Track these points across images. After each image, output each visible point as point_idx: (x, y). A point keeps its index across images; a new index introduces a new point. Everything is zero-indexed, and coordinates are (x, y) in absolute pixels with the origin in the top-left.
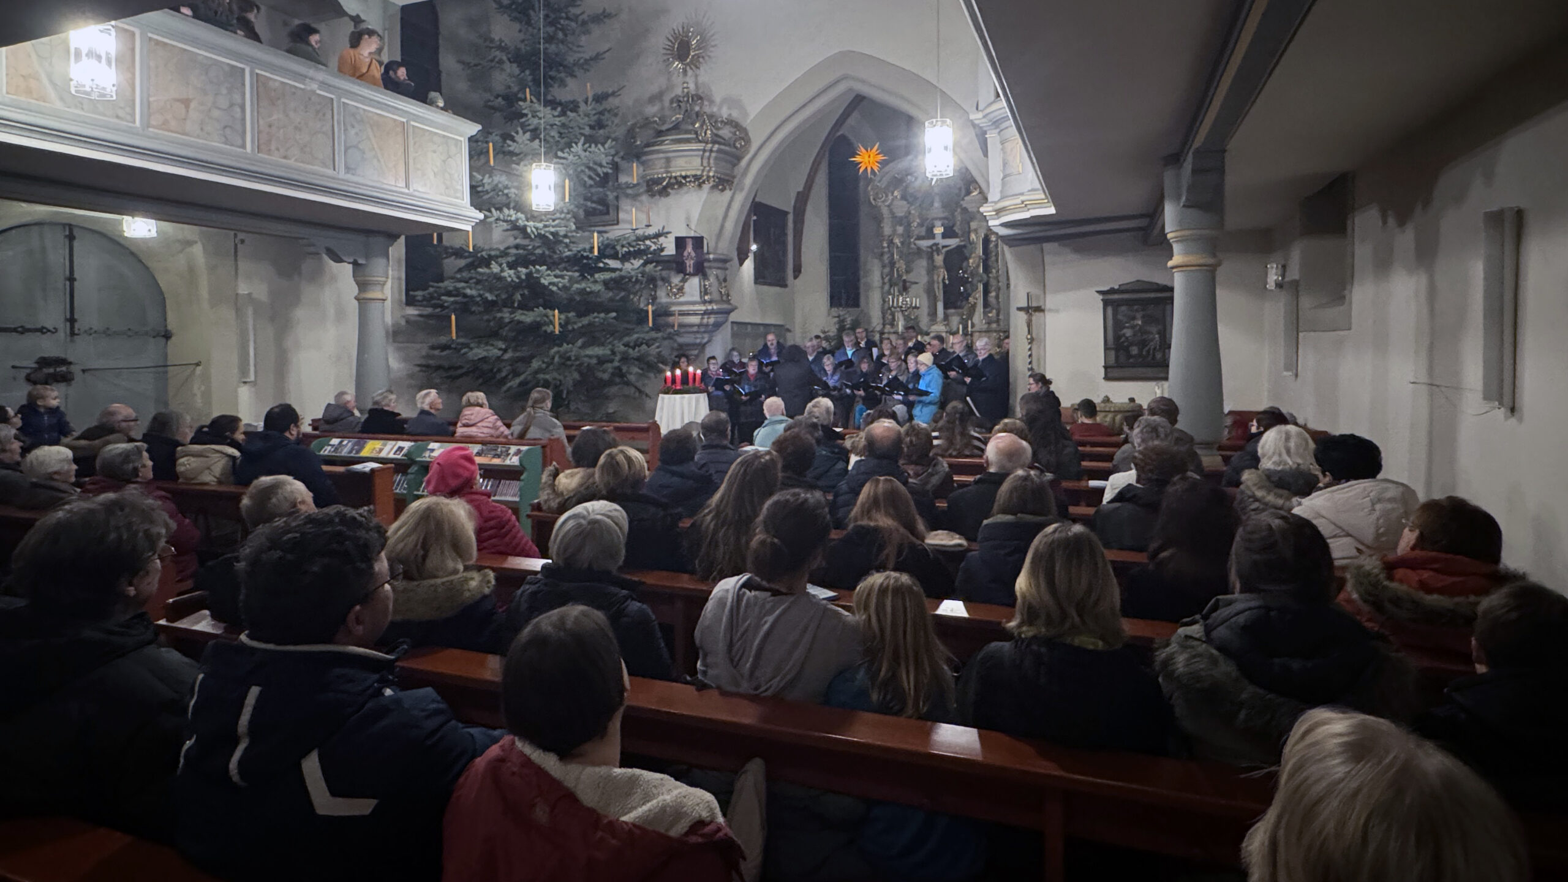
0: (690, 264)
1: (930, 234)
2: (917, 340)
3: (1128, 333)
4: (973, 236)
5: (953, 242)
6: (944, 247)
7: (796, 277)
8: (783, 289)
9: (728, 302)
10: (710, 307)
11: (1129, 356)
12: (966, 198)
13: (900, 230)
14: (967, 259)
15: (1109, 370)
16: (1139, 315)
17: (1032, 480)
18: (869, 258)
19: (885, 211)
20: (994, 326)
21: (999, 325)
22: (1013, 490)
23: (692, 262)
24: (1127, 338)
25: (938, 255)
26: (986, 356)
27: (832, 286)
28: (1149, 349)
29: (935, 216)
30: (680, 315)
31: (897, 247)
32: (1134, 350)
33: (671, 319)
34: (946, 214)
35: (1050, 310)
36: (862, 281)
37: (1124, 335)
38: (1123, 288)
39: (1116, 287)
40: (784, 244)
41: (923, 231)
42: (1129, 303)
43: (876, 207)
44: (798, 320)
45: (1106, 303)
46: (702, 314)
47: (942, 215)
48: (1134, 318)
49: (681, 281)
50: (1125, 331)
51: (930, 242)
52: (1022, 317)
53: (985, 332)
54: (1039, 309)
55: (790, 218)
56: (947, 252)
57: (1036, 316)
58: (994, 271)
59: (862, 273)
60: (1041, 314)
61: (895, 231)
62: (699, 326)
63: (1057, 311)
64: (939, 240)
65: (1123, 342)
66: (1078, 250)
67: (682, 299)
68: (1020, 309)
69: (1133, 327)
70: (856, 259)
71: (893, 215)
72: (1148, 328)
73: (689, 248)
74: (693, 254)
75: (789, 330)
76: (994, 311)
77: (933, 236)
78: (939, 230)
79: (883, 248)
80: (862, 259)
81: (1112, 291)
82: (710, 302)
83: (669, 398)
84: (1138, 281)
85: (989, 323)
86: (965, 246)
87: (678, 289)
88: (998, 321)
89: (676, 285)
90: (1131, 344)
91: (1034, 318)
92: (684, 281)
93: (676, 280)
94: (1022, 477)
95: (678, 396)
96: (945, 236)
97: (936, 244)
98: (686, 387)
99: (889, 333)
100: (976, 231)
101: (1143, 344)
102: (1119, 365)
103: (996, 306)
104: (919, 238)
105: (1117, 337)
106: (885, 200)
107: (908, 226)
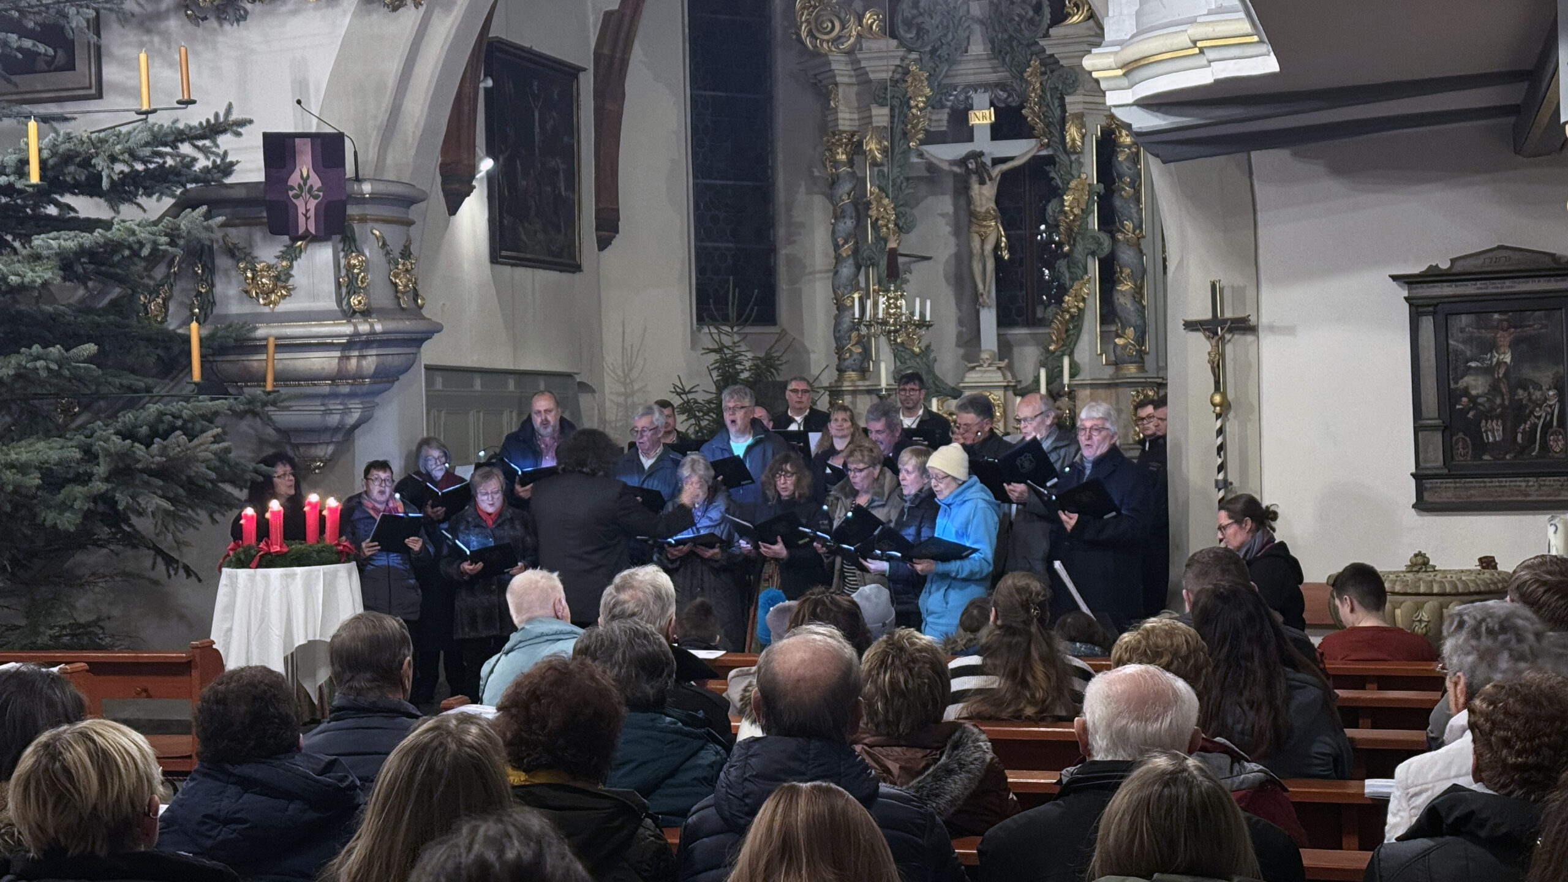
0: (306, 210)
1: (960, 129)
2: (928, 412)
3: (1477, 385)
4: (1073, 133)
5: (1020, 150)
6: (997, 161)
7: (603, 244)
8: (565, 276)
9: (416, 312)
10: (364, 328)
11: (1480, 446)
12: (1052, 31)
13: (881, 115)
14: (1057, 193)
15: (1428, 483)
16: (1504, 339)
17: (1189, 784)
18: (801, 196)
19: (840, 67)
20: (1132, 369)
21: (1142, 368)
22: (1142, 807)
23: (312, 204)
24: (1473, 399)
25: (982, 182)
26: (1104, 449)
27: (701, 271)
28: (1535, 425)
29: (972, 79)
30: (279, 347)
31: (874, 163)
32: (1494, 432)
33: (255, 361)
34: (1003, 75)
35: (1272, 329)
36: (783, 252)
37: (1466, 392)
38: (1459, 267)
39: (1445, 265)
40: (570, 155)
41: (941, 120)
42: (1479, 306)
43: (816, 54)
44: (612, 358)
45: (1417, 309)
46: (345, 347)
47: (992, 77)
48: (1492, 346)
49: (282, 256)
50: (1468, 380)
51: (960, 150)
52: (1199, 346)
53: (1109, 386)
54: (1244, 326)
55: (587, 84)
56: (1005, 175)
57: (1235, 346)
58: (1129, 225)
59: (781, 232)
60: (1250, 338)
61: (867, 120)
62: (336, 378)
63: (1290, 330)
64: (983, 143)
65: (1465, 411)
66: (1340, 169)
67: (284, 306)
68: (1190, 326)
69: (1489, 370)
70: (764, 194)
71: (862, 77)
72: (1527, 372)
73: (304, 168)
74: (315, 182)
75: (584, 387)
76: (1130, 331)
77: (967, 134)
78: (982, 118)
79: (836, 164)
80: (781, 196)
81: (1433, 276)
82: (366, 313)
83: (252, 579)
84: (1501, 248)
85: (1117, 363)
86: (1050, 160)
87: (277, 278)
88: (1140, 359)
89: (269, 267)
90: (1488, 415)
91: (1229, 348)
92: (291, 254)
93: (268, 252)
94: (1164, 773)
95: (275, 573)
96: (998, 132)
97: (977, 155)
98: (297, 546)
99: (854, 393)
100: (1079, 117)
101: (1517, 413)
102: (1452, 470)
103: (1134, 318)
104: (932, 138)
105: (1449, 396)
106: (839, 37)
107: (901, 107)
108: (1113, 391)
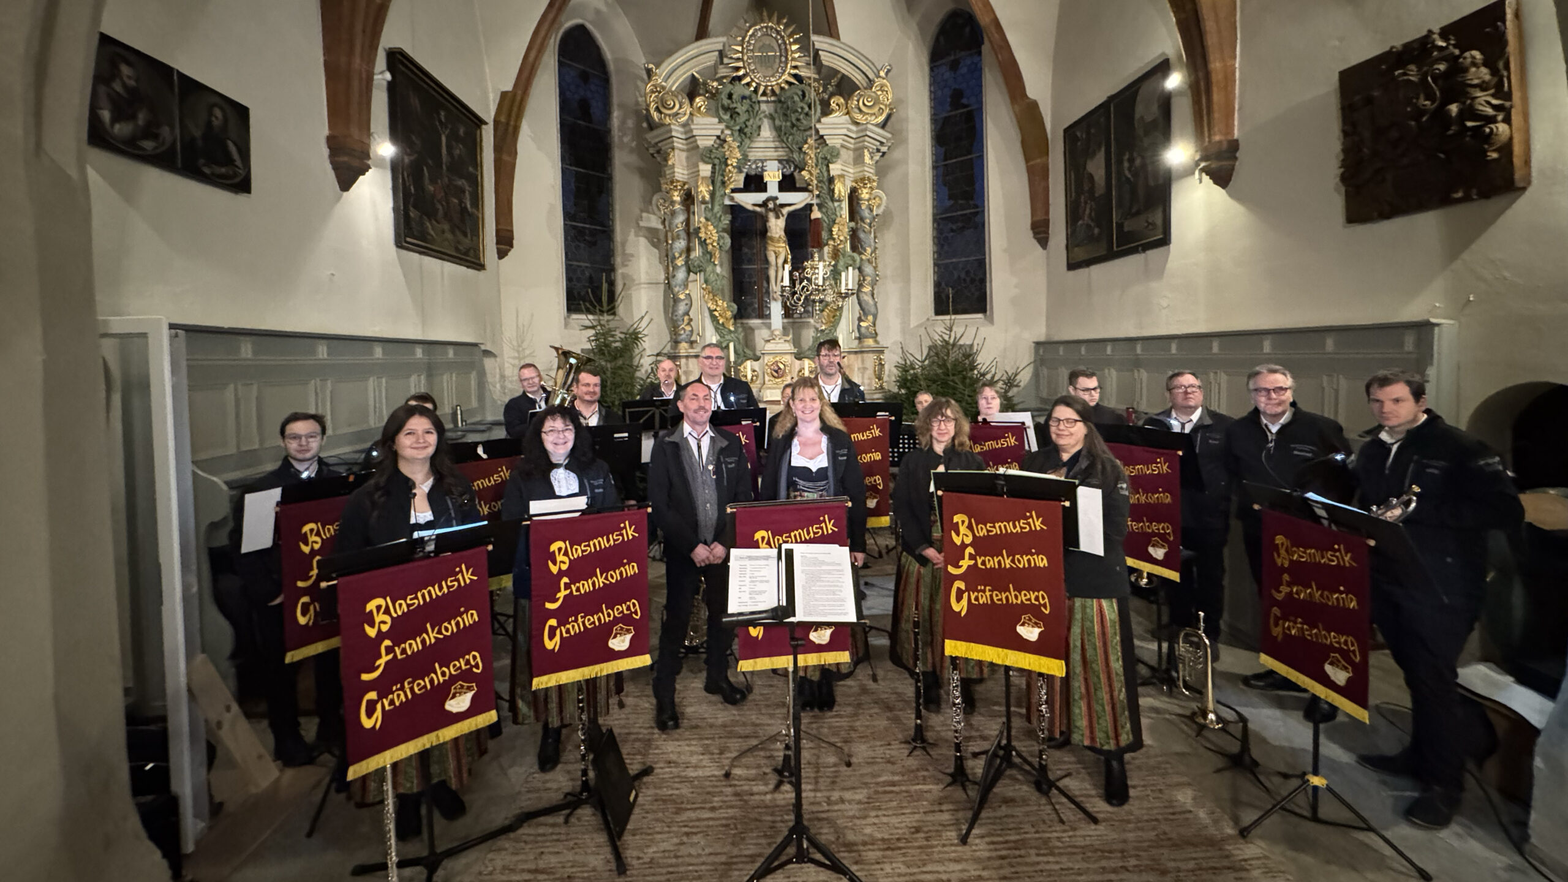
1: (757, 184)
4: (839, 186)
7: (502, 254)
8: (471, 272)
12: (820, 119)
13: (705, 169)
18: (632, 237)
19: (677, 131)
27: (569, 280)
29: (760, 155)
31: (703, 202)
34: (786, 151)
36: (620, 271)
40: (476, 183)
43: (661, 124)
44: (509, 332)
47: (774, 155)
55: (488, 136)
56: (790, 214)
61: (696, 173)
70: (607, 233)
71: (692, 143)
77: (763, 187)
78: (773, 176)
79: (673, 203)
80: (618, 236)
96: (784, 187)
97: (772, 200)
100: (842, 176)
106: (677, 114)
107: (720, 164)
108: (859, 356)
